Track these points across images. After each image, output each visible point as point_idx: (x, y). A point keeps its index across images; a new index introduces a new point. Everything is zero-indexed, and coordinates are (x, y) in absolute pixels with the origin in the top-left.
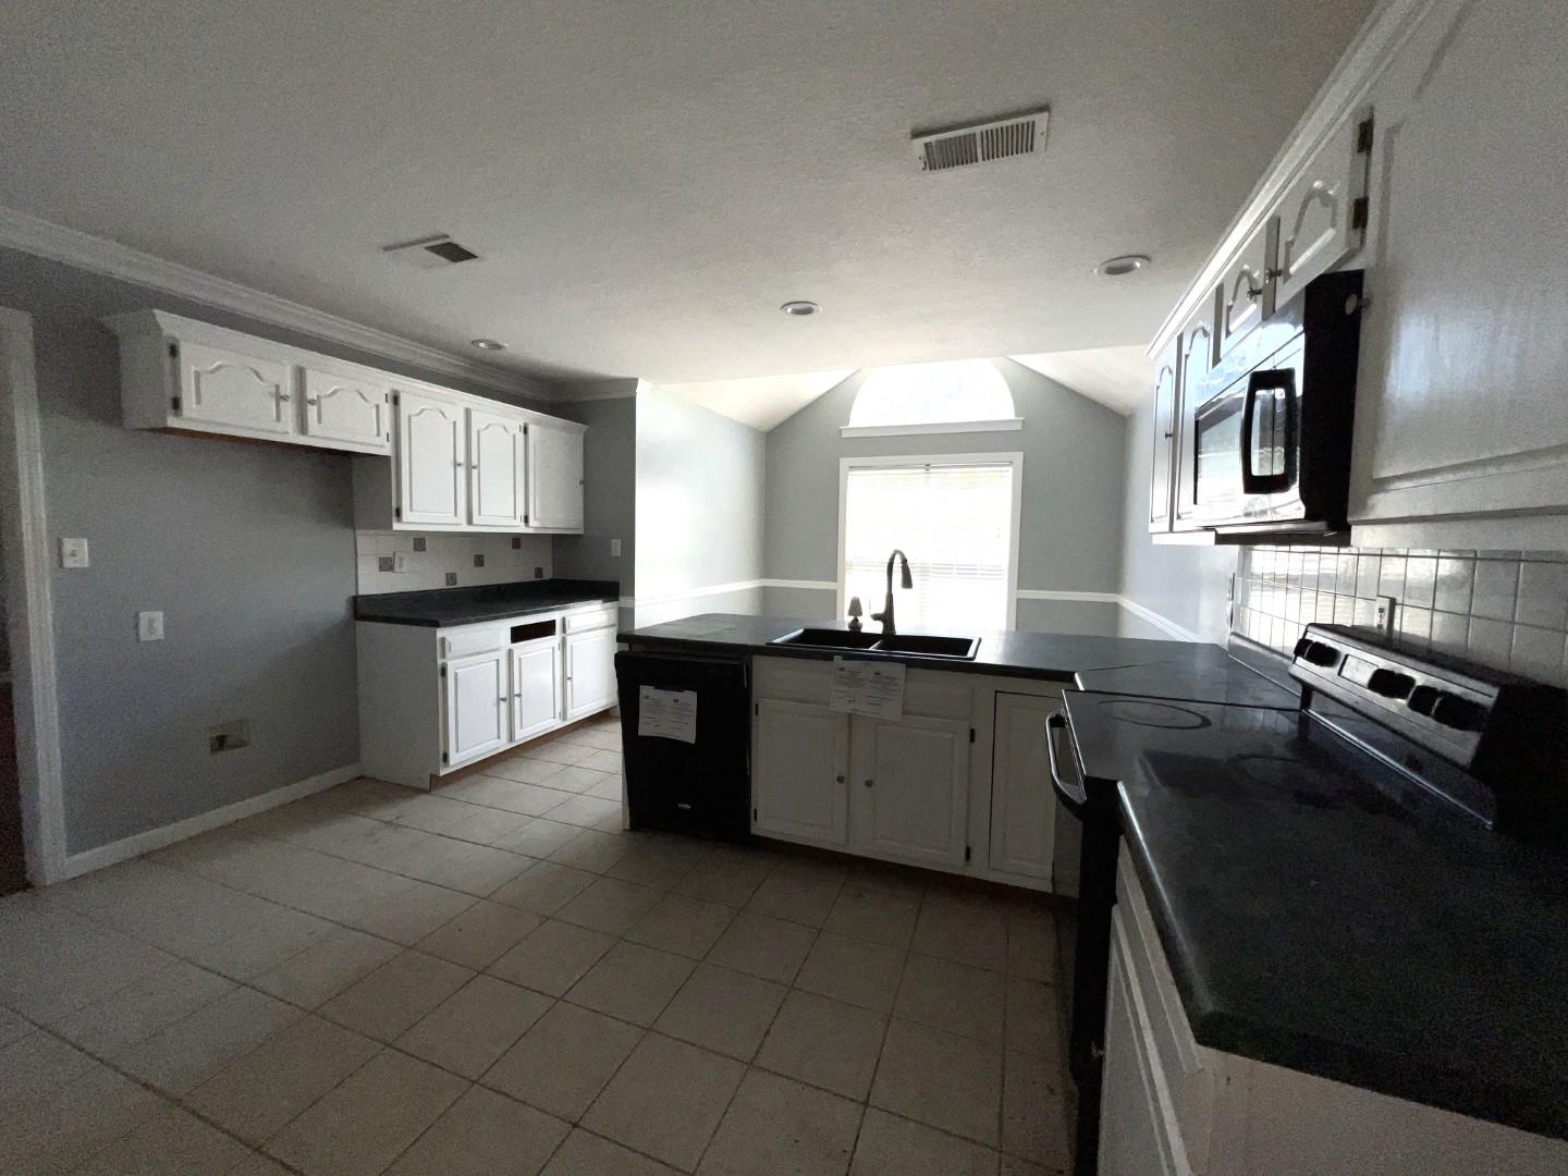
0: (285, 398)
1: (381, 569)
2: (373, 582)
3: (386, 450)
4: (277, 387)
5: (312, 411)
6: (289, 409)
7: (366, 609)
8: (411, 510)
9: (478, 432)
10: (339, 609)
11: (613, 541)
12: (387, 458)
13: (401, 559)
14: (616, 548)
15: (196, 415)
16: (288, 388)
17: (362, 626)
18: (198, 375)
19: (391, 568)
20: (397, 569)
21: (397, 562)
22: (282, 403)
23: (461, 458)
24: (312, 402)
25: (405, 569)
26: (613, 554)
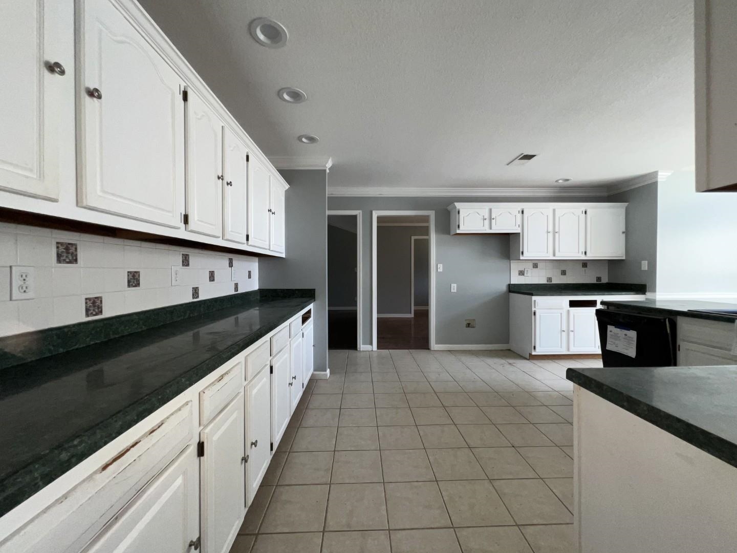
0: (485, 219)
1: (519, 274)
2: (516, 280)
3: (518, 230)
4: (484, 216)
5: (493, 221)
6: (487, 222)
7: (514, 289)
8: (528, 252)
9: (559, 218)
10: (504, 288)
11: (643, 262)
12: (519, 234)
13: (527, 271)
14: (645, 265)
15: (463, 229)
16: (487, 216)
17: (512, 295)
18: (464, 217)
19: (523, 275)
20: (525, 274)
21: (526, 272)
22: (485, 221)
23: (551, 229)
24: (493, 219)
25: (528, 275)
26: (643, 269)
